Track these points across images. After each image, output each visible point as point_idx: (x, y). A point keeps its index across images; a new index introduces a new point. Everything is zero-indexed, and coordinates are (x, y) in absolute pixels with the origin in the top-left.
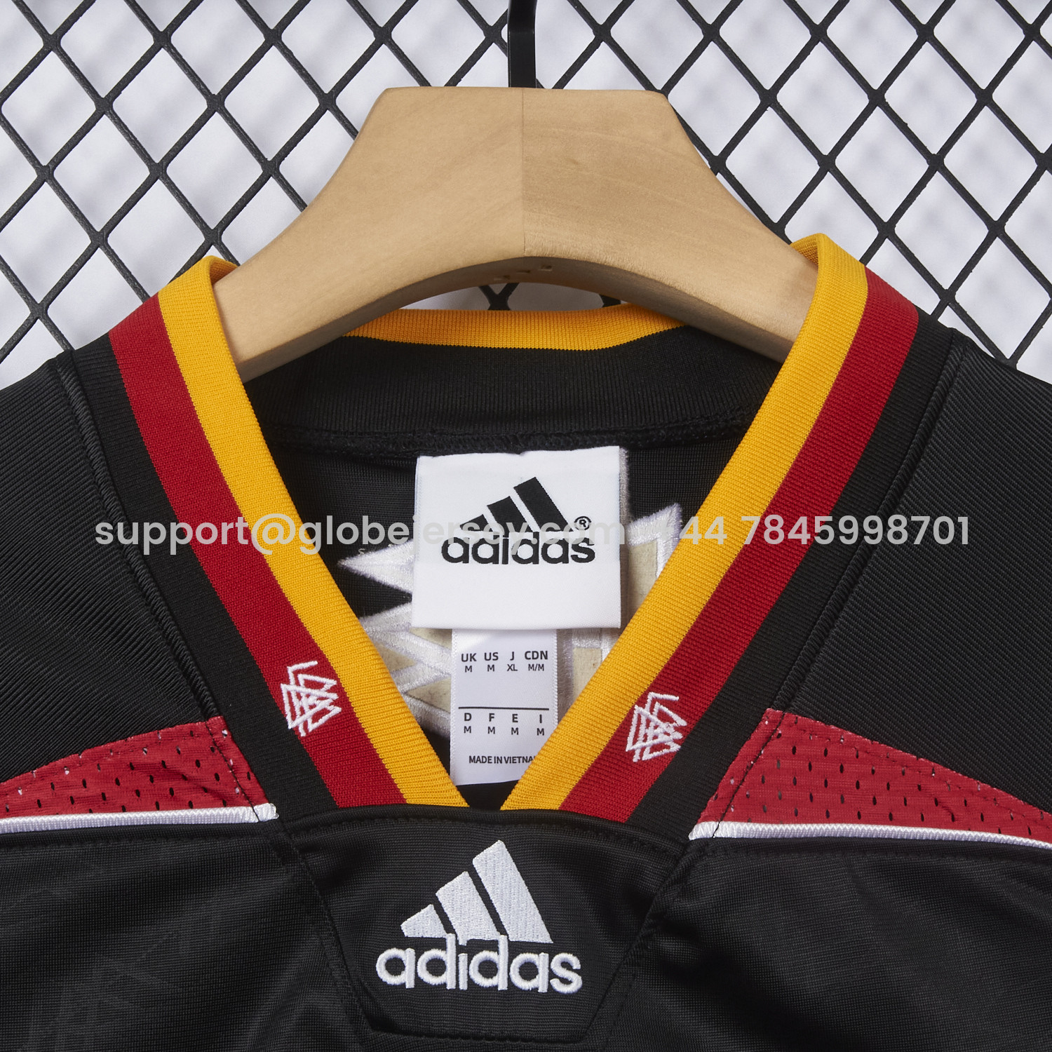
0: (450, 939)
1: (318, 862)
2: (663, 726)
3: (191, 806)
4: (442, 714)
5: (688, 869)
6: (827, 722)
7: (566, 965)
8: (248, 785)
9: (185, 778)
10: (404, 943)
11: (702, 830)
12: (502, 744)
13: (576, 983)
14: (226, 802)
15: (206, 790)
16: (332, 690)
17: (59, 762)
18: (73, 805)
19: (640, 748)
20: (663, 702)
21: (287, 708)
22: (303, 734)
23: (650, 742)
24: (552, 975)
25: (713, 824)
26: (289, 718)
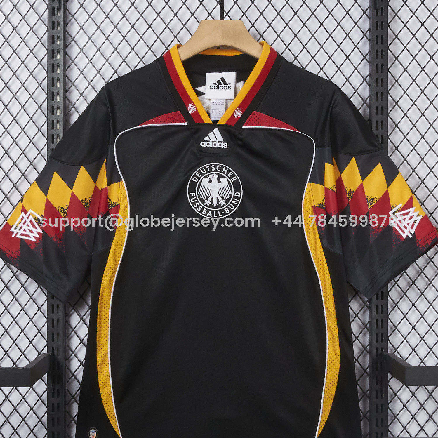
0: (210, 141)
1: (193, 130)
2: (239, 113)
3: (176, 123)
4: (209, 110)
5: (242, 132)
6: (261, 113)
7: (225, 144)
8: (183, 120)
9: (175, 119)
10: (204, 141)
11: (244, 127)
12: (217, 115)
13: (227, 147)
14: (181, 122)
15: (178, 121)
16: (195, 107)
17: (159, 117)
18: (160, 122)
19: (236, 116)
20: (239, 110)
21: (189, 110)
22: (191, 113)
23: (237, 115)
24: (223, 146)
25: (245, 126)
26: (189, 111)
